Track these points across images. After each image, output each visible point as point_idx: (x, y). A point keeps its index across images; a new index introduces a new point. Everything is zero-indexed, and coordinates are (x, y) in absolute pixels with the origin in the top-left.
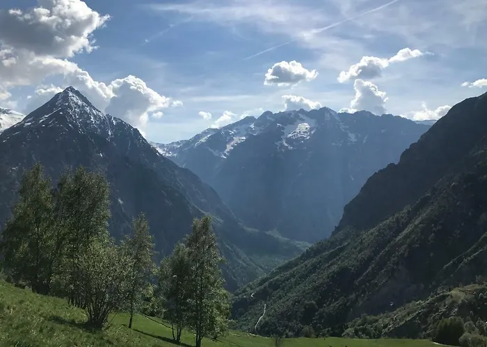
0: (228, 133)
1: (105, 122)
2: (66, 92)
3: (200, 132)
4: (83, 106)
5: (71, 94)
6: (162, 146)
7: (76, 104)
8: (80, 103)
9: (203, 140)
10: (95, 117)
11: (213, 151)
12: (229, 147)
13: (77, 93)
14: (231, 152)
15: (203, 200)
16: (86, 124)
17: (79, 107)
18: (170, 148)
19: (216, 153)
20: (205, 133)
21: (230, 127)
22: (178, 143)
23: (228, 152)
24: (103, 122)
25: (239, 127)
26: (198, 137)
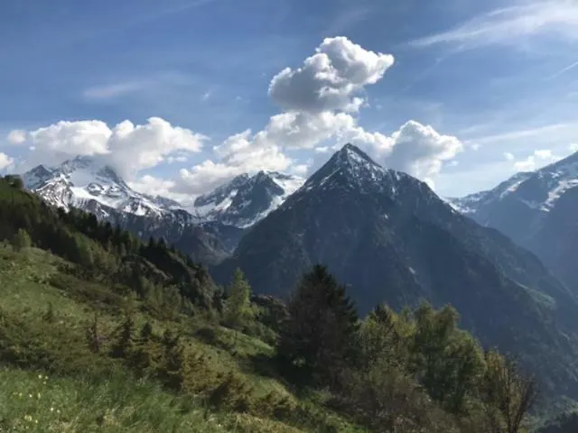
0: (548, 178)
1: (388, 179)
2: (344, 150)
3: (505, 179)
4: (363, 164)
5: (349, 151)
6: (455, 201)
7: (355, 161)
8: (359, 159)
9: (512, 189)
10: (376, 173)
11: (527, 203)
12: (553, 196)
13: (356, 149)
14: (556, 202)
15: (518, 269)
16: (368, 183)
17: (358, 164)
18: (467, 202)
19: (532, 205)
20: (513, 179)
21: (553, 168)
22: (476, 195)
23: (551, 203)
24: (385, 178)
25: (567, 166)
26: (504, 185)
